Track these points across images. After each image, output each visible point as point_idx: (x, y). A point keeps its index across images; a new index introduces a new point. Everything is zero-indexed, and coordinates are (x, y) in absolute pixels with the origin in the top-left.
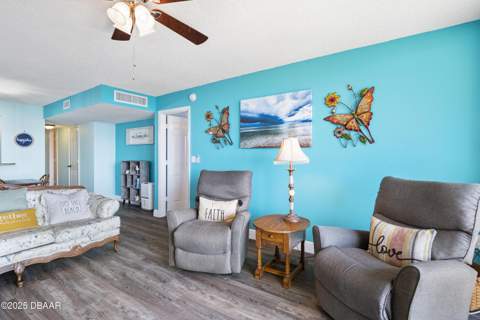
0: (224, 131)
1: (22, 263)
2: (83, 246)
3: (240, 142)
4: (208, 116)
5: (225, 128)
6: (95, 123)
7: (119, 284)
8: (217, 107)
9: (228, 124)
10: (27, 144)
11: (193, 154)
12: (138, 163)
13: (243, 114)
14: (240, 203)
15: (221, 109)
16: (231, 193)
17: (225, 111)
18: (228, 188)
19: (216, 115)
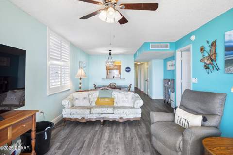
0: (212, 60)
1: (103, 118)
2: (124, 118)
3: (225, 68)
4: (202, 50)
5: (213, 57)
6: (153, 60)
7: (126, 142)
8: (208, 42)
9: (215, 54)
10: (128, 71)
11: (193, 77)
12: (170, 80)
13: (227, 44)
14: (205, 119)
15: (210, 43)
16: (202, 110)
17: (214, 44)
18: (199, 105)
19: (207, 48)
